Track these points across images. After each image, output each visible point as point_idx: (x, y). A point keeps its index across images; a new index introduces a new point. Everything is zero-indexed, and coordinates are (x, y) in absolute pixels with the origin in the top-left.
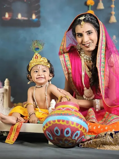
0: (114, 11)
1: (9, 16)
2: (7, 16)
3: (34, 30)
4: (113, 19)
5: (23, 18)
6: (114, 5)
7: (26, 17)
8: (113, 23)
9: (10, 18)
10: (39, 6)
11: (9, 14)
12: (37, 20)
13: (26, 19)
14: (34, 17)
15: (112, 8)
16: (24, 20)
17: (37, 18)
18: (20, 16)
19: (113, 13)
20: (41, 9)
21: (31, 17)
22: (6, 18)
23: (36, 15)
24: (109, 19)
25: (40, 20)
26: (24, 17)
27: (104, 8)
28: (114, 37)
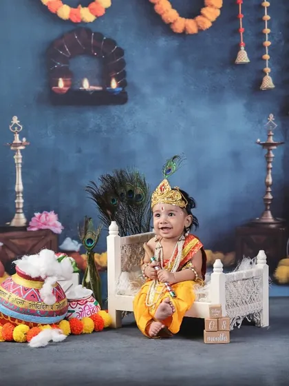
0: (269, 67)
1: (65, 86)
2: (61, 84)
3: (115, 110)
4: (268, 82)
5: (93, 88)
6: (269, 54)
7: (98, 86)
8: (269, 90)
9: (67, 89)
10: (123, 63)
11: (64, 81)
12: (121, 89)
13: (98, 88)
14: (114, 84)
16: (96, 92)
17: (119, 86)
18: (86, 85)
19: (268, 70)
20: (128, 69)
21: (109, 84)
22: (61, 90)
23: (117, 81)
24: (260, 82)
25: (127, 89)
26: (95, 85)
27: (248, 61)
28: (272, 116)
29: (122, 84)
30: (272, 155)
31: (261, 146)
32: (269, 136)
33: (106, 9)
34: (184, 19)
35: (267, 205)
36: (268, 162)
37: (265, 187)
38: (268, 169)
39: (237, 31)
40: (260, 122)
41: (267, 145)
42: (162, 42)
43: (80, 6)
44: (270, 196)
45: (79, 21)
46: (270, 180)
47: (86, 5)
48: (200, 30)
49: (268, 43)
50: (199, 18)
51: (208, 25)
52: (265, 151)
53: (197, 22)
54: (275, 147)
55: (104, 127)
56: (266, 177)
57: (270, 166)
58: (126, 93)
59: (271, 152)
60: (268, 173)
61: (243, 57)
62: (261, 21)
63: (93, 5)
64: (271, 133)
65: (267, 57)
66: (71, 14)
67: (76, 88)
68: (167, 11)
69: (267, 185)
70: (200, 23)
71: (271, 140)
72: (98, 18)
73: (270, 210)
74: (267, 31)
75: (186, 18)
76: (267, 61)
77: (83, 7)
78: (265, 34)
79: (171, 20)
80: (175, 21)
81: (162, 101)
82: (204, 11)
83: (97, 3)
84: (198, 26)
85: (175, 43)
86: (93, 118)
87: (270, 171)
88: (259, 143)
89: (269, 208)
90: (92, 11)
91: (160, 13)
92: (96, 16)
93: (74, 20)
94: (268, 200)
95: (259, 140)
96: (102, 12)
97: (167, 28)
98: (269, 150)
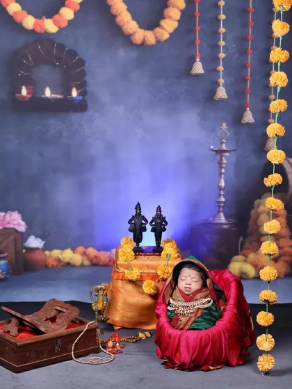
0: (223, 78)
1: (28, 93)
2: (24, 92)
3: (75, 117)
4: (222, 93)
5: (54, 96)
6: (223, 66)
7: (60, 94)
8: (222, 100)
9: (29, 96)
10: (83, 74)
11: (27, 89)
12: (81, 98)
13: (59, 96)
14: (74, 93)
15: (219, 72)
16: (57, 100)
17: (79, 94)
18: (48, 93)
19: (221, 81)
20: (88, 79)
21: (70, 93)
22: (24, 97)
23: (77, 90)
24: (214, 92)
25: (87, 98)
26: (56, 94)
27: (203, 72)
28: (224, 125)
29: (83, 93)
30: (225, 161)
31: (214, 153)
32: (222, 143)
33: (69, 22)
34: (143, 31)
35: (219, 206)
36: (221, 168)
37: (218, 191)
38: (221, 174)
39: (193, 43)
40: (213, 130)
41: (220, 152)
42: (122, 53)
43: (44, 17)
44: (223, 199)
45: (43, 32)
46: (223, 184)
47: (49, 16)
48: (158, 42)
49: (222, 55)
50: (158, 30)
51: (166, 36)
52: (218, 157)
53: (155, 34)
54: (227, 154)
55: (65, 134)
56: (219, 182)
57: (223, 171)
58: (86, 101)
59: (224, 158)
60: (221, 178)
61: (198, 68)
62: (217, 33)
63: (56, 17)
64: (224, 141)
65: (221, 68)
66: (35, 24)
67: (38, 95)
68: (128, 22)
69: (220, 189)
70: (158, 35)
71: (224, 147)
72: (61, 29)
73: (222, 211)
74: (222, 43)
75: (145, 29)
76: (221, 73)
77: (47, 18)
78: (220, 46)
79: (130, 31)
80: (135, 32)
81: (120, 109)
82: (163, 23)
83: (60, 15)
84: (156, 38)
85: (134, 54)
86: (54, 124)
87: (223, 176)
88: (212, 150)
89: (221, 209)
90: (56, 23)
91: (121, 24)
92: (60, 28)
93: (38, 30)
94: (221, 202)
95: (212, 147)
96: (64, 24)
97: (127, 39)
98: (222, 156)
